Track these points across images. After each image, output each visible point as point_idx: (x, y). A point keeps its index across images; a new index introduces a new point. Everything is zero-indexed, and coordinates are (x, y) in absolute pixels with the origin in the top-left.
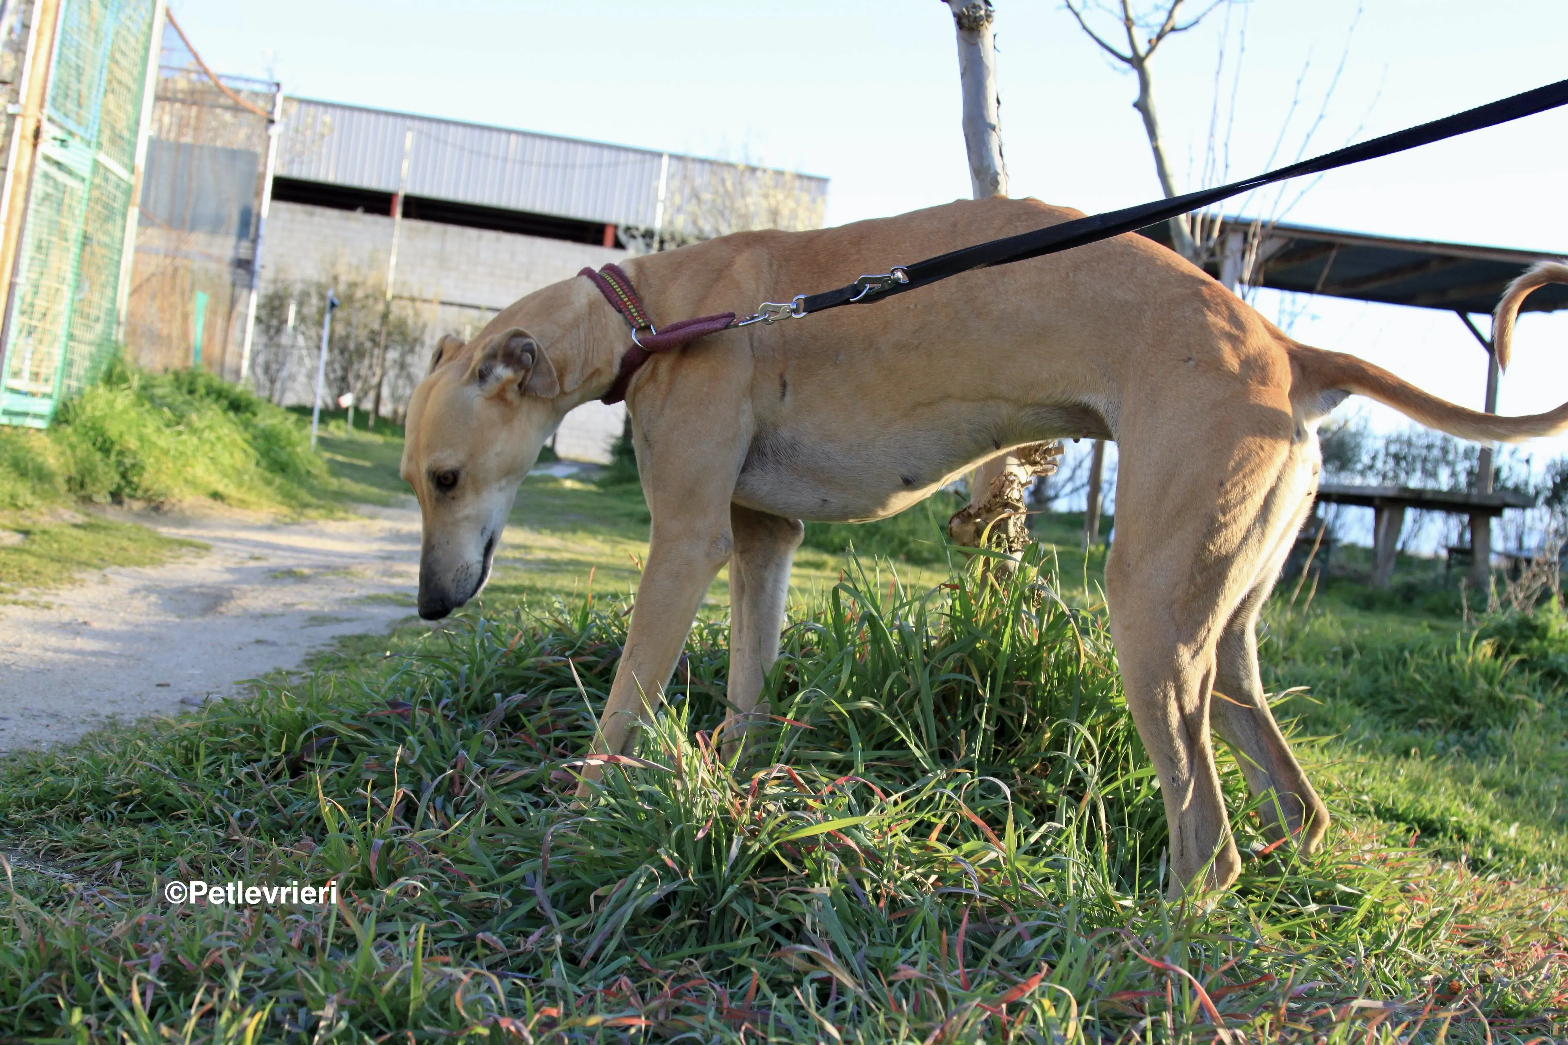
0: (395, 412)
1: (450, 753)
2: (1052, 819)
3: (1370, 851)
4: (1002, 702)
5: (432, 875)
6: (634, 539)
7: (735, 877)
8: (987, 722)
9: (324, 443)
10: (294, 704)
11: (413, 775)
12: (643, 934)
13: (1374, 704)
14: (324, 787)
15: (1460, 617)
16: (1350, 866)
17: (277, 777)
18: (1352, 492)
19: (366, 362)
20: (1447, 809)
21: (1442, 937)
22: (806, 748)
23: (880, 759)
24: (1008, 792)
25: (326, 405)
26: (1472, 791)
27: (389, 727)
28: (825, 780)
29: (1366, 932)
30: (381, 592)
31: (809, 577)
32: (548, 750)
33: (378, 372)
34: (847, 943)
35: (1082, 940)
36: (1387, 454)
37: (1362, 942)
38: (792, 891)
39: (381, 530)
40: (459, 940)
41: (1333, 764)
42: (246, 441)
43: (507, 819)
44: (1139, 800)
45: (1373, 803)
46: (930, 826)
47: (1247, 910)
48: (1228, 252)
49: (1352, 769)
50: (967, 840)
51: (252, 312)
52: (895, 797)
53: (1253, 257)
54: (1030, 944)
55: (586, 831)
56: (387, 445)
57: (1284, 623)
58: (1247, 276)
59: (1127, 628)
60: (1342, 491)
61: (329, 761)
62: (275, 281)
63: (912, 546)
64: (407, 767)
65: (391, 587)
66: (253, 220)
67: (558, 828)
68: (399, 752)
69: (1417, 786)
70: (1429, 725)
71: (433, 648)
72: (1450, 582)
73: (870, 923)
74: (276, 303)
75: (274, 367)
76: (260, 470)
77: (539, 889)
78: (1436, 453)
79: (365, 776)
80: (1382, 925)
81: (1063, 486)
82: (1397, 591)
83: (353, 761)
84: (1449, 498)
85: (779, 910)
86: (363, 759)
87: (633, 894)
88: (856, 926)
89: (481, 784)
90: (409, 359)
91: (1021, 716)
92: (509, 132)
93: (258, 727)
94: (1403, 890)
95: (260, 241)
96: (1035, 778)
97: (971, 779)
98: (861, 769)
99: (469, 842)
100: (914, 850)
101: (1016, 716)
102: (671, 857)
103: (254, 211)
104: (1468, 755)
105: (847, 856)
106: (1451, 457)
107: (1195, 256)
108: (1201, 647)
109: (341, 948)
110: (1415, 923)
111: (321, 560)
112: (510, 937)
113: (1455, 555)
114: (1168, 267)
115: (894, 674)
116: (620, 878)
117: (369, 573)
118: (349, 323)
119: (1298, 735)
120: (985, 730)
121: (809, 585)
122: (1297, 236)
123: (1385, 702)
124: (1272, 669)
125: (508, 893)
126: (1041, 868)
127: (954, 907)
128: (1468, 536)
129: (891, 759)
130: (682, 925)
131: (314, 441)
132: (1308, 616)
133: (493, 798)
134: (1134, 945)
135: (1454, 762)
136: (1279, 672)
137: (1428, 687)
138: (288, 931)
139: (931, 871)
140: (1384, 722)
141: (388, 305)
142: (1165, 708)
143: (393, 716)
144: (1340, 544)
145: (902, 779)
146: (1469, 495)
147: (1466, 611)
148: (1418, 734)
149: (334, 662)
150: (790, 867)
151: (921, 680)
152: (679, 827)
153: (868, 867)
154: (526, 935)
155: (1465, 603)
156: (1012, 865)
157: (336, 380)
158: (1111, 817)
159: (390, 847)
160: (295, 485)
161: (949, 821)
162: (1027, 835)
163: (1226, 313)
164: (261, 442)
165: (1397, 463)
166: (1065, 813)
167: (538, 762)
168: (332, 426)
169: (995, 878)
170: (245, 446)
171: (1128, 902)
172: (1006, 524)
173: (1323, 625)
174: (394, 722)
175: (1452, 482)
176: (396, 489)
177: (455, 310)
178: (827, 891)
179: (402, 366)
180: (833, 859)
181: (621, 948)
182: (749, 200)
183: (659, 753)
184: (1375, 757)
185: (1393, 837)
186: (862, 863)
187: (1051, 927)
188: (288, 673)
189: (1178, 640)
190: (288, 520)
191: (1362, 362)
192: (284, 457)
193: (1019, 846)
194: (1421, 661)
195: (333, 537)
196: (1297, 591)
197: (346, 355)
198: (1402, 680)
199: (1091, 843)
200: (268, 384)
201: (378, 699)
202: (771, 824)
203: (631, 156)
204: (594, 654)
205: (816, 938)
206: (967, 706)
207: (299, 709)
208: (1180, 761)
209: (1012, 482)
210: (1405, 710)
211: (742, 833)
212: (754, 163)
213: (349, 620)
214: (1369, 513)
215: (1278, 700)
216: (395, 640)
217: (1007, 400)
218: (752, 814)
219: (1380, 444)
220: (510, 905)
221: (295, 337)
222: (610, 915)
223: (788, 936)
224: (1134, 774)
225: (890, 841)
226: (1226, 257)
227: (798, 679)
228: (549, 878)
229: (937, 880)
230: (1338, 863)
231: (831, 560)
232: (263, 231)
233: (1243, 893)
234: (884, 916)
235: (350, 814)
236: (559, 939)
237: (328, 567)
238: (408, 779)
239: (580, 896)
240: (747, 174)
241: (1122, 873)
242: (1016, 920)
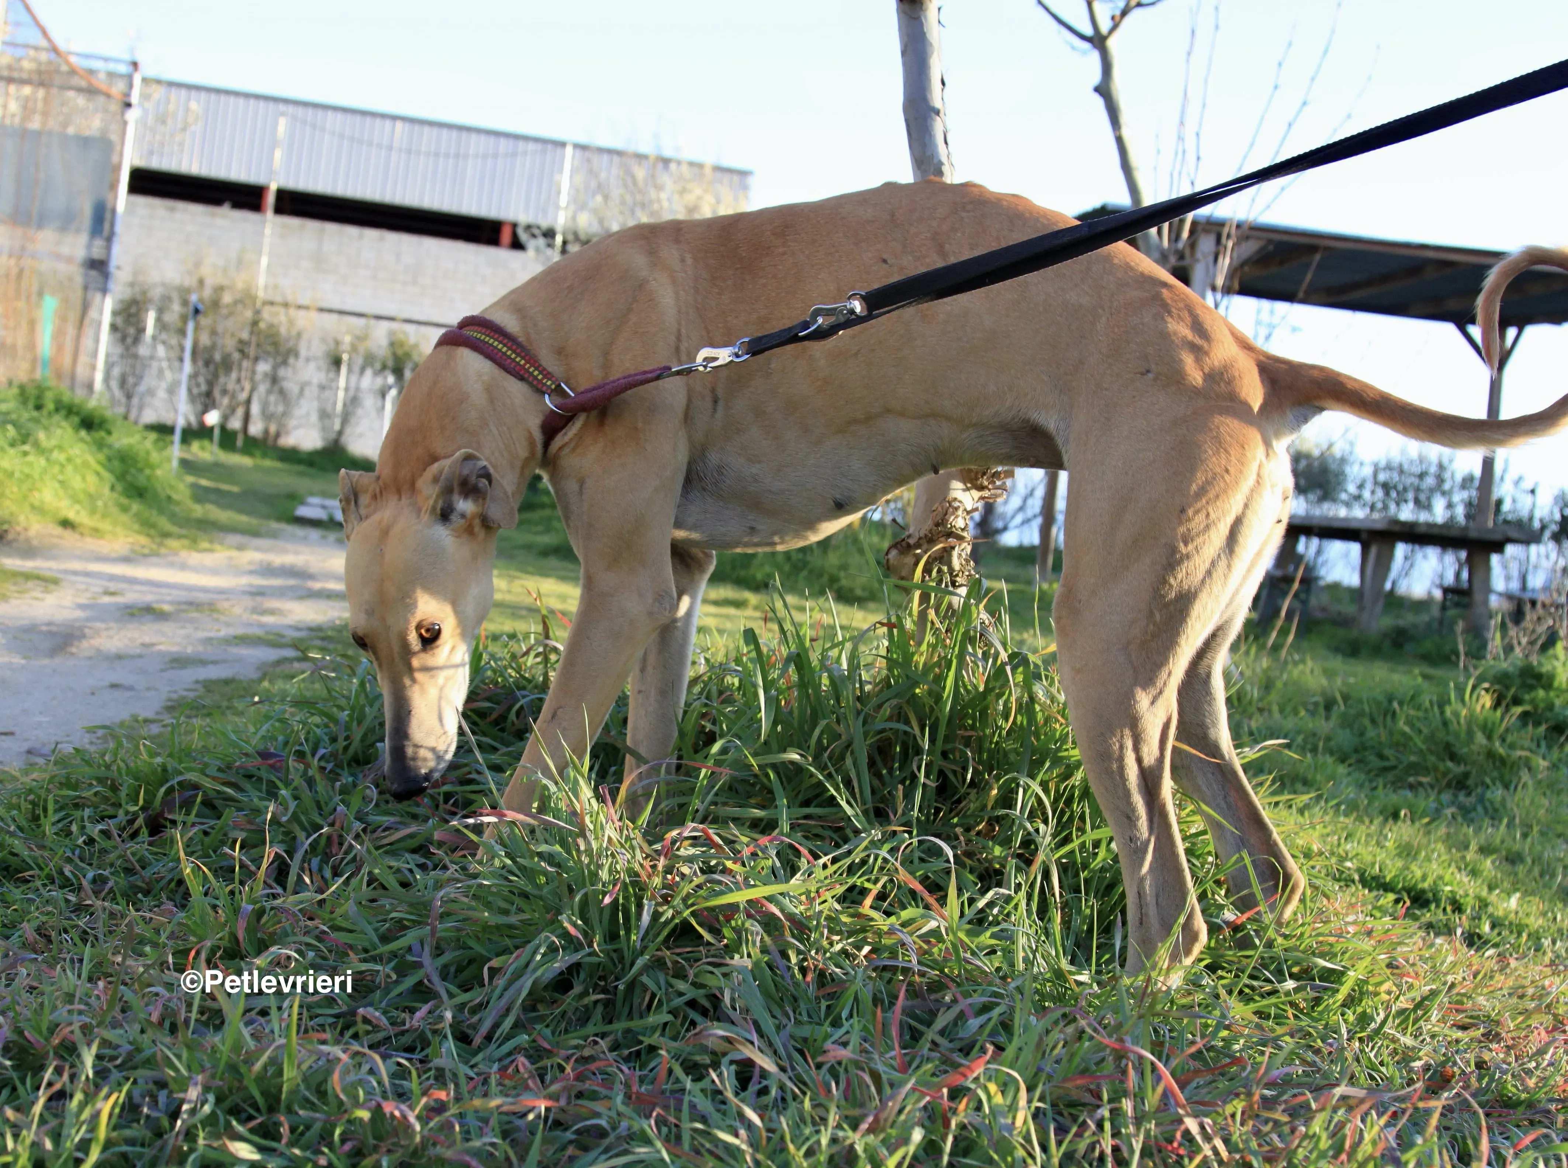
0: (266, 432)
1: (327, 810)
2: (999, 885)
3: (1355, 923)
4: (944, 755)
5: (308, 945)
6: (532, 574)
7: (646, 947)
8: (927, 776)
9: (187, 465)
10: (153, 754)
11: (286, 834)
12: (542, 1010)
13: (1360, 761)
14: (187, 846)
15: (1456, 664)
16: (1332, 939)
17: (134, 835)
18: (1336, 524)
19: (234, 375)
20: (1441, 878)
21: (1434, 1019)
22: (725, 804)
23: (806, 817)
24: (950, 854)
25: (189, 424)
26: (1468, 858)
27: (260, 779)
28: (745, 840)
29: (1349, 1012)
30: (250, 631)
31: (728, 617)
32: (437, 806)
33: (247, 386)
34: (771, 1021)
35: (1033, 1019)
36: (1376, 483)
37: (1344, 1023)
38: (709, 964)
39: (250, 563)
40: (337, 1016)
41: (1313, 826)
42: (99, 463)
43: (392, 882)
44: (1096, 864)
45: (1358, 870)
46: (864, 892)
47: (1216, 987)
48: (1199, 255)
49: (1334, 833)
50: (904, 908)
51: (107, 319)
52: (824, 859)
53: (1227, 261)
54: (974, 1023)
55: (480, 896)
56: (256, 468)
57: (1258, 670)
58: (1220, 281)
59: (1078, 671)
60: (1325, 523)
61: (192, 818)
62: (132, 285)
63: (844, 582)
64: (280, 824)
65: (261, 625)
66: (108, 215)
67: (449, 891)
68: (271, 809)
69: (1407, 852)
70: (1421, 784)
71: (308, 694)
72: (1443, 626)
73: (795, 999)
74: (133, 310)
75: (131, 380)
76: (115, 495)
77: (426, 958)
78: (1430, 481)
79: (233, 834)
80: (1367, 1004)
81: (1013, 517)
82: (1385, 635)
83: (219, 818)
84: (1445, 532)
85: (694, 984)
86: (230, 815)
87: (532, 966)
88: (780, 1003)
89: (361, 844)
90: (282, 372)
91: (965, 769)
92: (394, 118)
93: (113, 781)
94: (1389, 966)
95: (116, 239)
96: (980, 839)
97: (910, 841)
98: (786, 828)
99: (349, 907)
100: (845, 919)
101: (959, 769)
102: (574, 925)
103: (109, 206)
104: (1464, 816)
105: (770, 924)
106: (1447, 486)
107: (1162, 259)
108: (1161, 692)
109: (206, 1024)
110: (1403, 1003)
111: (183, 595)
112: (395, 1013)
113: (1450, 596)
114: (1128, 268)
115: (823, 723)
116: (517, 948)
117: (237, 610)
118: (214, 333)
119: (1273, 794)
120: (924, 785)
121: (728, 625)
122: (1276, 237)
123: (1372, 758)
124: (1246, 721)
125: (392, 964)
126: (986, 938)
127: (889, 982)
128: (1465, 575)
129: (820, 818)
130: (586, 1001)
131: (175, 463)
132: (1286, 662)
133: (375, 859)
134: (1089, 1025)
135: (1449, 825)
136: (1254, 724)
137: (1418, 741)
138: (147, 1005)
139: (864, 941)
140: (1371, 781)
141: (257, 312)
142: (1121, 759)
143: (264, 768)
144: (1322, 583)
145: (832, 839)
146: (1466, 528)
147: (1462, 658)
148: (1409, 794)
149: (197, 709)
150: (707, 936)
151: (854, 728)
152: (582, 892)
153: (793, 936)
154: (412, 1011)
155: (1461, 648)
156: (955, 934)
157: (200, 395)
158: (1065, 883)
159: (261, 913)
160: (154, 512)
161: (884, 886)
162: (971, 901)
163: (1188, 319)
164: (116, 463)
165: (1387, 494)
166: (1014, 878)
167: (426, 820)
168: (195, 446)
169: (935, 950)
170: (99, 469)
171: (1084, 977)
172: (950, 556)
173: (1302, 672)
174: (264, 774)
175: (1448, 514)
176: (268, 517)
177: (335, 317)
178: (748, 963)
179: (274, 380)
180: (754, 927)
181: (518, 1026)
182: (663, 196)
183: (560, 810)
184: (1360, 819)
185: (1379, 908)
186: (787, 933)
187: (998, 1004)
188: (146, 721)
189: (1136, 683)
190: (146, 551)
191: (1339, 374)
192: (142, 480)
193: (962, 914)
194: (1412, 712)
195: (196, 569)
196: (1274, 635)
197: (212, 367)
198: (1391, 734)
199: (1043, 912)
200: (124, 400)
201: (249, 749)
202: (687, 889)
203: (531, 146)
204: (488, 699)
205: (735, 1016)
206: (905, 758)
207: (159, 760)
208: (1138, 819)
209: (957, 509)
210: (1394, 768)
211: (653, 897)
212: (668, 153)
213: (215, 663)
214: (1355, 549)
215: (1251, 753)
216: (266, 684)
217: (948, 419)
218: (665, 878)
219: (1368, 471)
220: (394, 977)
221: (154, 348)
222: (506, 989)
223: (704, 1013)
224: (1091, 836)
225: (818, 908)
226: (1198, 261)
227: (716, 729)
228: (438, 948)
229: (870, 952)
230: (1318, 935)
231: (752, 598)
232: (119, 228)
233: (1212, 968)
234: (812, 991)
235: (216, 876)
236: (448, 1015)
237: (191, 604)
238: (281, 837)
239: (472, 969)
240: (660, 166)
241: (1077, 944)
242: (959, 996)
